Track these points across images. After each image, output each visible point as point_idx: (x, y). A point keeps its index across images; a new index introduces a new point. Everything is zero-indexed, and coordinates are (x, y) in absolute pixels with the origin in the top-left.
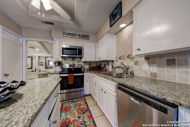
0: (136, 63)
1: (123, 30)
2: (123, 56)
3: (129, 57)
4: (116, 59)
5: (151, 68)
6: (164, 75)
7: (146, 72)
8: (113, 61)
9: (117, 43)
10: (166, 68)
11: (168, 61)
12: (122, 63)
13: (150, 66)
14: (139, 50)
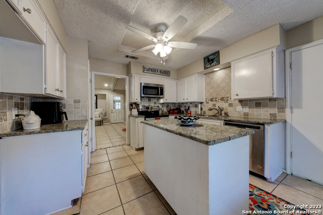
0: (231, 105)
1: (214, 73)
2: (216, 98)
3: (222, 99)
4: (206, 101)
5: (244, 109)
6: (254, 114)
7: (239, 112)
8: (201, 103)
9: (207, 84)
10: (255, 109)
11: (256, 103)
12: (214, 105)
13: (243, 107)
14: (237, 95)
